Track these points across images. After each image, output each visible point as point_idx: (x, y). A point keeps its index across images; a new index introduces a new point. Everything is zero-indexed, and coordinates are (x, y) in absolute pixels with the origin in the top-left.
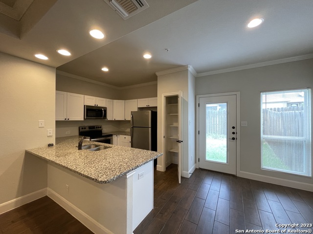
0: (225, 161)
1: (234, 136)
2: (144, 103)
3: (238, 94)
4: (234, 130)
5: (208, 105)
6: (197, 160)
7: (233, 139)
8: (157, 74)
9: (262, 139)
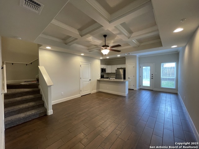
0: (149, 86)
1: (152, 77)
2: (119, 66)
3: (154, 63)
4: (152, 75)
5: (144, 67)
6: (140, 86)
7: (152, 78)
8: (126, 57)
9: (161, 78)
